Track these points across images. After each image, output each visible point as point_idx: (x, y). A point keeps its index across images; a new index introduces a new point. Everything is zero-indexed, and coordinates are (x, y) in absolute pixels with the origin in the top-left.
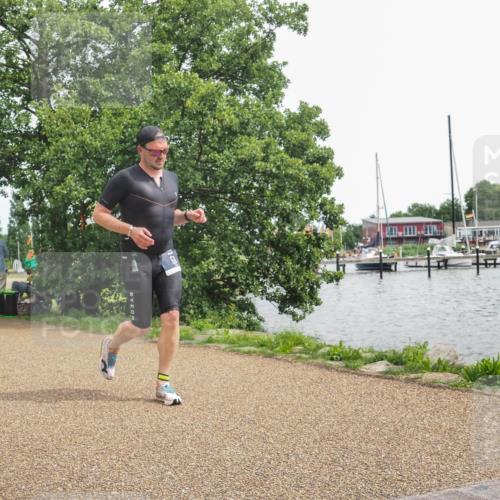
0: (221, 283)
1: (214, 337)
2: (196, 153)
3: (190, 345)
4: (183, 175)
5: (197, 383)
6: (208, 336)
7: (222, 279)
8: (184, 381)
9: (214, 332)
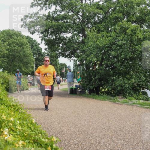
0: (137, 86)
1: (135, 102)
2: (129, 46)
3: (128, 105)
4: (125, 53)
5: (131, 116)
6: (133, 102)
7: (137, 85)
8: (127, 115)
9: (135, 101)
